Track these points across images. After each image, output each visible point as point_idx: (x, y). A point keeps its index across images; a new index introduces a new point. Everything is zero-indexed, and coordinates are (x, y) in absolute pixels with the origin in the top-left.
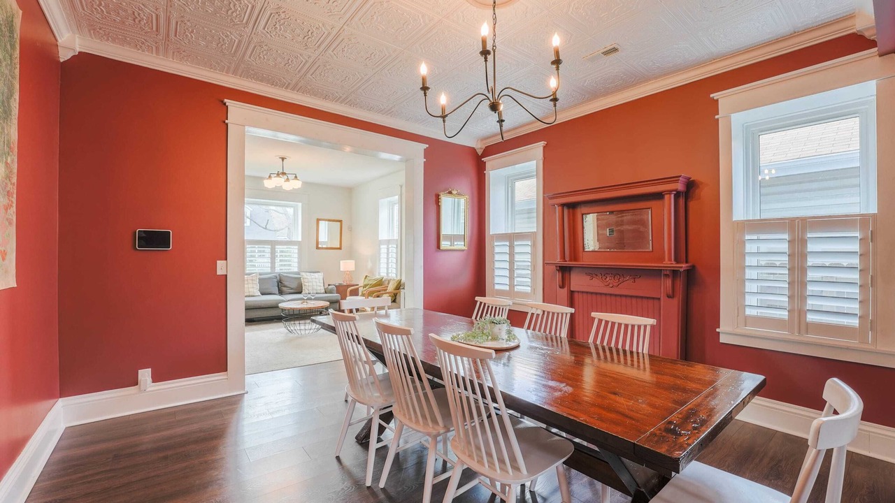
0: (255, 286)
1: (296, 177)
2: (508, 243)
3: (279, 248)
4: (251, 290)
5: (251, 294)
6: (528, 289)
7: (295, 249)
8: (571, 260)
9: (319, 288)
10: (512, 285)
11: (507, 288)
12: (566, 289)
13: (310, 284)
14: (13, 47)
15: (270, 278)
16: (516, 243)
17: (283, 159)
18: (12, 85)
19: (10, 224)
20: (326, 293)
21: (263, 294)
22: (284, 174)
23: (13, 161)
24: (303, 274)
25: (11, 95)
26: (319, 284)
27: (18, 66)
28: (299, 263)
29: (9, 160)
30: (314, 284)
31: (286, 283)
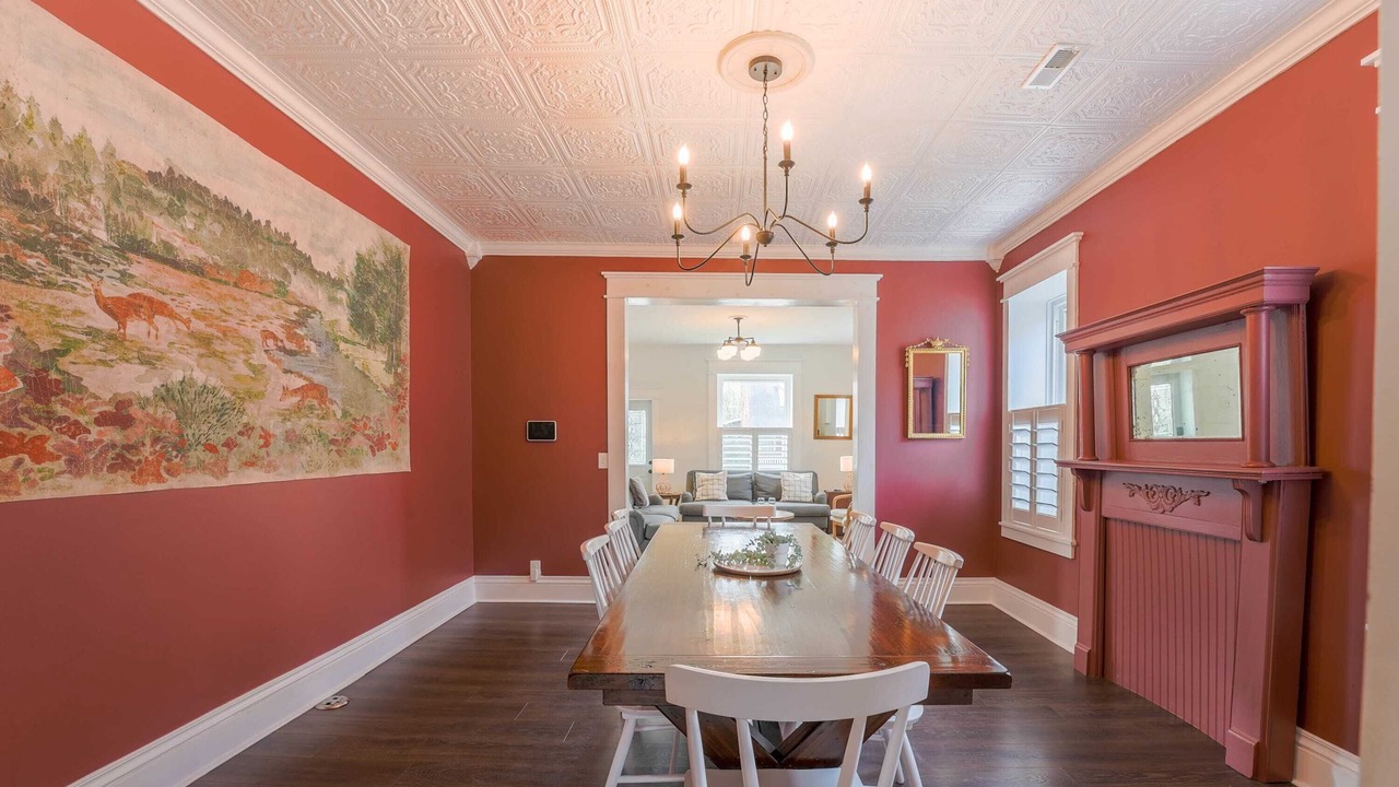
0: (721, 487)
1: (753, 342)
2: (1029, 427)
3: (762, 439)
4: (715, 492)
5: (715, 497)
6: (1053, 512)
7: (784, 439)
8: (1111, 460)
9: (804, 494)
10: (1033, 503)
11: (1026, 507)
12: (1093, 513)
13: (792, 488)
14: (401, 279)
15: (743, 478)
16: (1039, 426)
17: (738, 319)
18: (402, 310)
19: (403, 420)
20: (814, 502)
21: (730, 498)
22: (739, 339)
23: (404, 370)
24: (785, 474)
25: (400, 317)
26: (804, 489)
27: (408, 292)
28: (790, 458)
29: (399, 370)
30: (797, 488)
31: (762, 486)
